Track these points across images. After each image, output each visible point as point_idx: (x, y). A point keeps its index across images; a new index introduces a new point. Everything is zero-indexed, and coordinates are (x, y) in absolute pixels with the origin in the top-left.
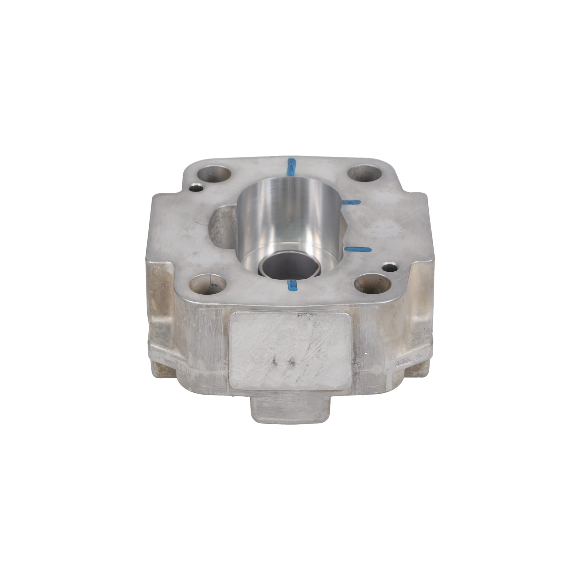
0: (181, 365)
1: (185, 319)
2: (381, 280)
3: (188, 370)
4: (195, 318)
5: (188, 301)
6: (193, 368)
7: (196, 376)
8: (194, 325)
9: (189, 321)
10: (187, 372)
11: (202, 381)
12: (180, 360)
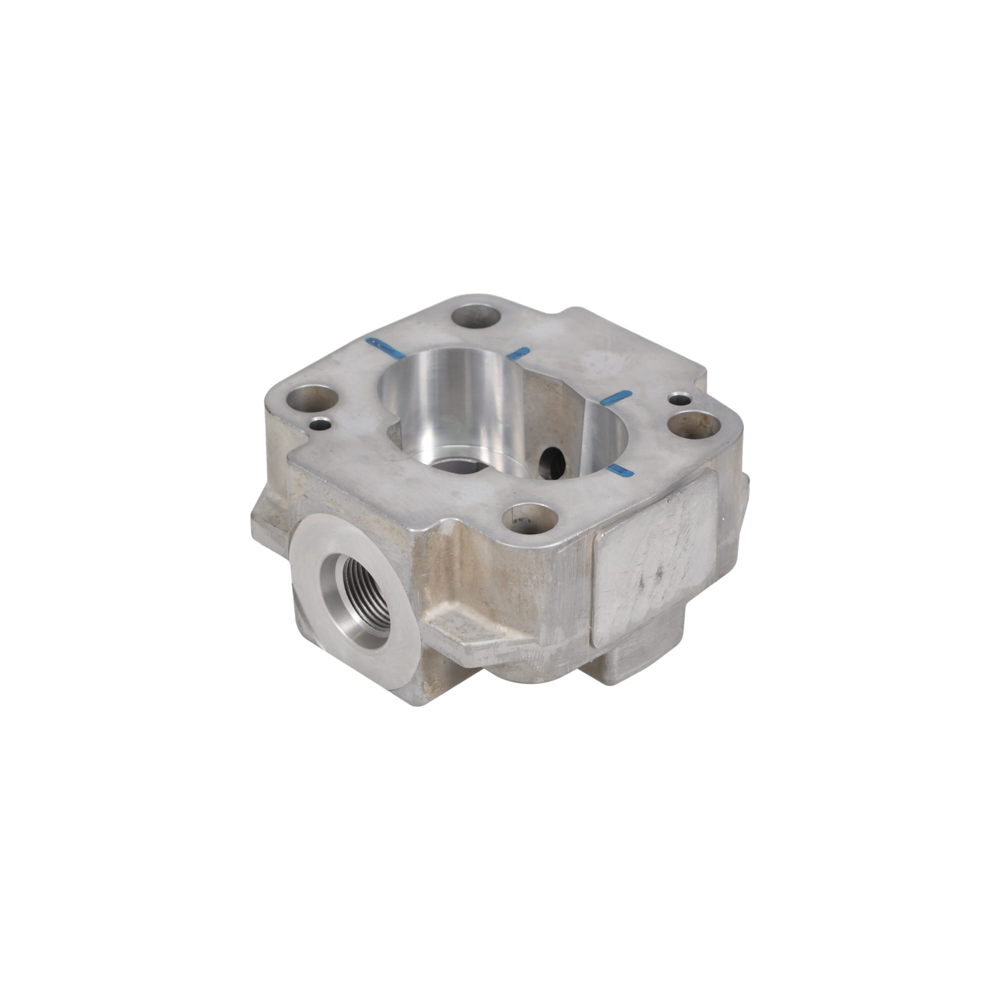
0: (527, 651)
1: (535, 578)
2: (685, 419)
3: (538, 653)
4: (552, 570)
5: (541, 547)
6: (547, 645)
7: (551, 656)
8: (550, 580)
9: (541, 578)
10: (537, 656)
11: (559, 659)
12: (525, 643)
